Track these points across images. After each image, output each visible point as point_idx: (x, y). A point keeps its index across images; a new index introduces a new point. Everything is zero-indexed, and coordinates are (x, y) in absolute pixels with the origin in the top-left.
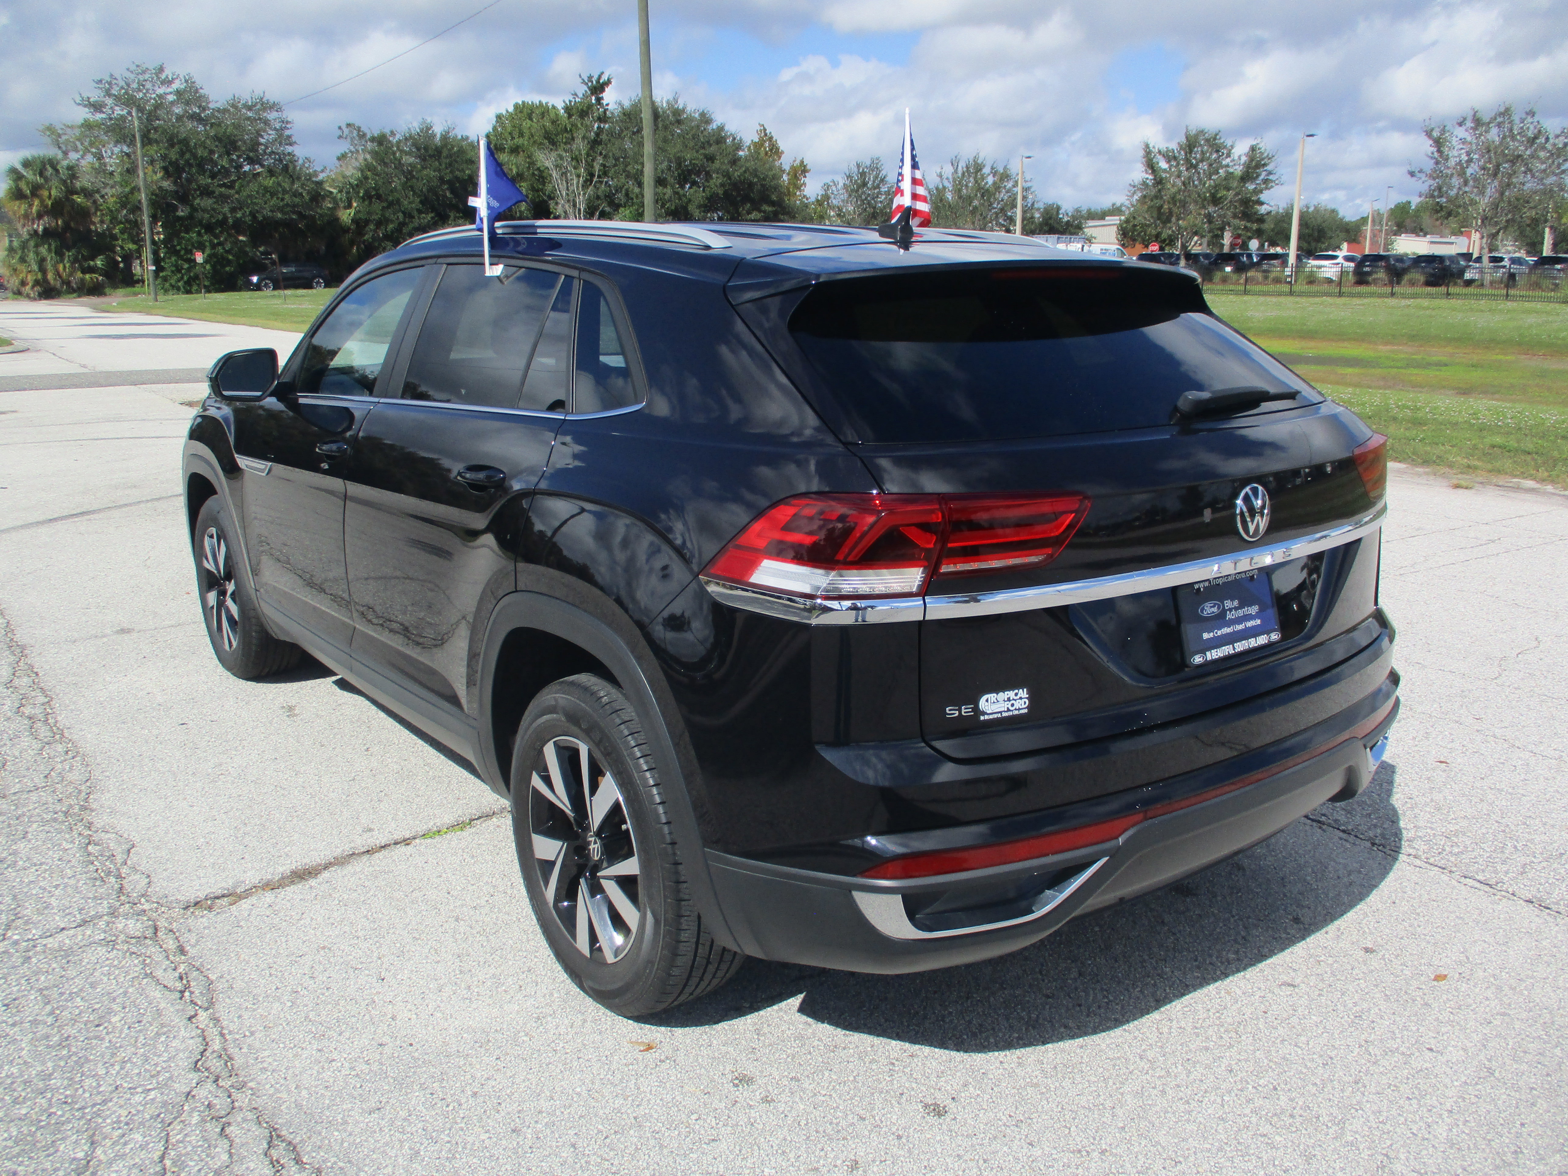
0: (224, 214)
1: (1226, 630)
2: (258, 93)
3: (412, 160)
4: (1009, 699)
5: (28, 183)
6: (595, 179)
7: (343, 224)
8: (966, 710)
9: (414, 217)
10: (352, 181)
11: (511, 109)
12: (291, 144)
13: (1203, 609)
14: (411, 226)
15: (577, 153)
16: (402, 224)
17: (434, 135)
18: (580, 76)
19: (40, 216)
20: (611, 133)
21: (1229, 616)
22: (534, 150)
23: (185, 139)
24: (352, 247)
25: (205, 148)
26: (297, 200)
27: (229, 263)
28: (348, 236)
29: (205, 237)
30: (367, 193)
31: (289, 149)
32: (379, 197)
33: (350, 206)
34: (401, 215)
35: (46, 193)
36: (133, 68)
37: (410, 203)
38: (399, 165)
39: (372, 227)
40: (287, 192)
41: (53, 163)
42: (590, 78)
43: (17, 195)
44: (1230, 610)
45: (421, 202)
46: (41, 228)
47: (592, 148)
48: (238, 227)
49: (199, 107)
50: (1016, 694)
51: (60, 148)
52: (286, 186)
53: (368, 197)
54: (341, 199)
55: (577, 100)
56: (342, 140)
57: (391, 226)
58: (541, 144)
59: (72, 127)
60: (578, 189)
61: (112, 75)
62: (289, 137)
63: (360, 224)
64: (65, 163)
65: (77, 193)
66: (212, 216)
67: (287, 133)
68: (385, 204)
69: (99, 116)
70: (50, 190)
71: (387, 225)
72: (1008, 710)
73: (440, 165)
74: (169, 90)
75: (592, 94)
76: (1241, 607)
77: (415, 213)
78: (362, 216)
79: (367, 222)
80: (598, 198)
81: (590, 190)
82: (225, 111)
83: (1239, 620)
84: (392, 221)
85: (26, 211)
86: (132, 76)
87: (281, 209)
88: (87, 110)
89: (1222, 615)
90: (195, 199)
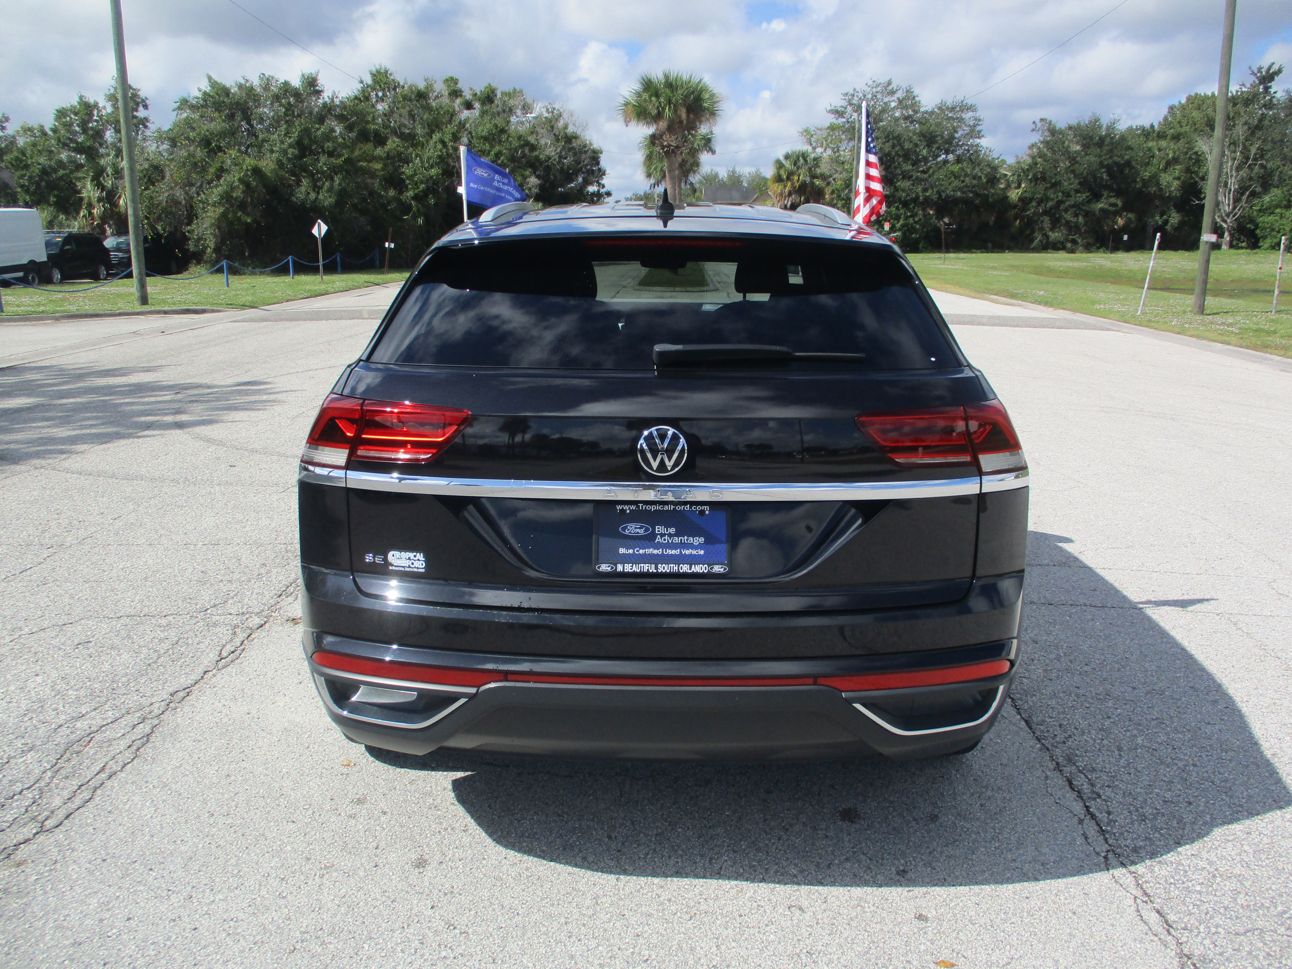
0: (917, 194)
1: (652, 551)
2: (960, 98)
3: (1078, 148)
4: (409, 559)
5: (785, 171)
6: (1250, 162)
7: (1011, 201)
8: (379, 560)
9: (1071, 196)
10: (1023, 166)
11: (1184, 101)
12: (979, 138)
13: (625, 527)
14: (1068, 203)
15: (1236, 139)
16: (1060, 202)
17: (1100, 127)
18: (1250, 68)
19: (790, 194)
20: (1275, 118)
21: (658, 539)
22: (1195, 136)
23: (898, 136)
24: (1016, 220)
25: (911, 142)
26: (974, 182)
27: (916, 231)
28: (1013, 212)
29: (902, 211)
30: (1035, 175)
31: (977, 141)
32: (1044, 179)
33: (1019, 186)
34: (1060, 194)
35: (796, 178)
36: (870, 83)
37: (1069, 184)
38: (1067, 152)
39: (1034, 204)
40: (968, 176)
41: (804, 156)
42: (1260, 69)
43: (778, 179)
44: (662, 535)
45: (1080, 184)
46: (789, 203)
47: (1253, 133)
48: (927, 203)
49: (913, 111)
50: (415, 556)
51: (811, 144)
52: (969, 171)
53: (1035, 179)
54: (1012, 181)
55: (1244, 89)
56: (1034, 132)
57: (1050, 204)
58: (1202, 131)
59: (820, 130)
60: (1231, 172)
61: (855, 89)
62: (979, 132)
63: (1024, 201)
64: (813, 156)
65: (817, 177)
66: (908, 195)
67: (978, 128)
68: (1049, 185)
69: (841, 120)
70: (799, 175)
71: (1047, 202)
72: (409, 567)
73: (1101, 151)
74: (893, 99)
75: (1260, 83)
76: (677, 534)
77: (1072, 193)
78: (1028, 195)
79: (1031, 200)
80: (1251, 179)
81: (1243, 173)
82: (932, 112)
83: (672, 546)
84: (1052, 200)
85: (782, 190)
86: (869, 89)
87: (960, 189)
88: (833, 116)
89: (650, 537)
90: (898, 181)
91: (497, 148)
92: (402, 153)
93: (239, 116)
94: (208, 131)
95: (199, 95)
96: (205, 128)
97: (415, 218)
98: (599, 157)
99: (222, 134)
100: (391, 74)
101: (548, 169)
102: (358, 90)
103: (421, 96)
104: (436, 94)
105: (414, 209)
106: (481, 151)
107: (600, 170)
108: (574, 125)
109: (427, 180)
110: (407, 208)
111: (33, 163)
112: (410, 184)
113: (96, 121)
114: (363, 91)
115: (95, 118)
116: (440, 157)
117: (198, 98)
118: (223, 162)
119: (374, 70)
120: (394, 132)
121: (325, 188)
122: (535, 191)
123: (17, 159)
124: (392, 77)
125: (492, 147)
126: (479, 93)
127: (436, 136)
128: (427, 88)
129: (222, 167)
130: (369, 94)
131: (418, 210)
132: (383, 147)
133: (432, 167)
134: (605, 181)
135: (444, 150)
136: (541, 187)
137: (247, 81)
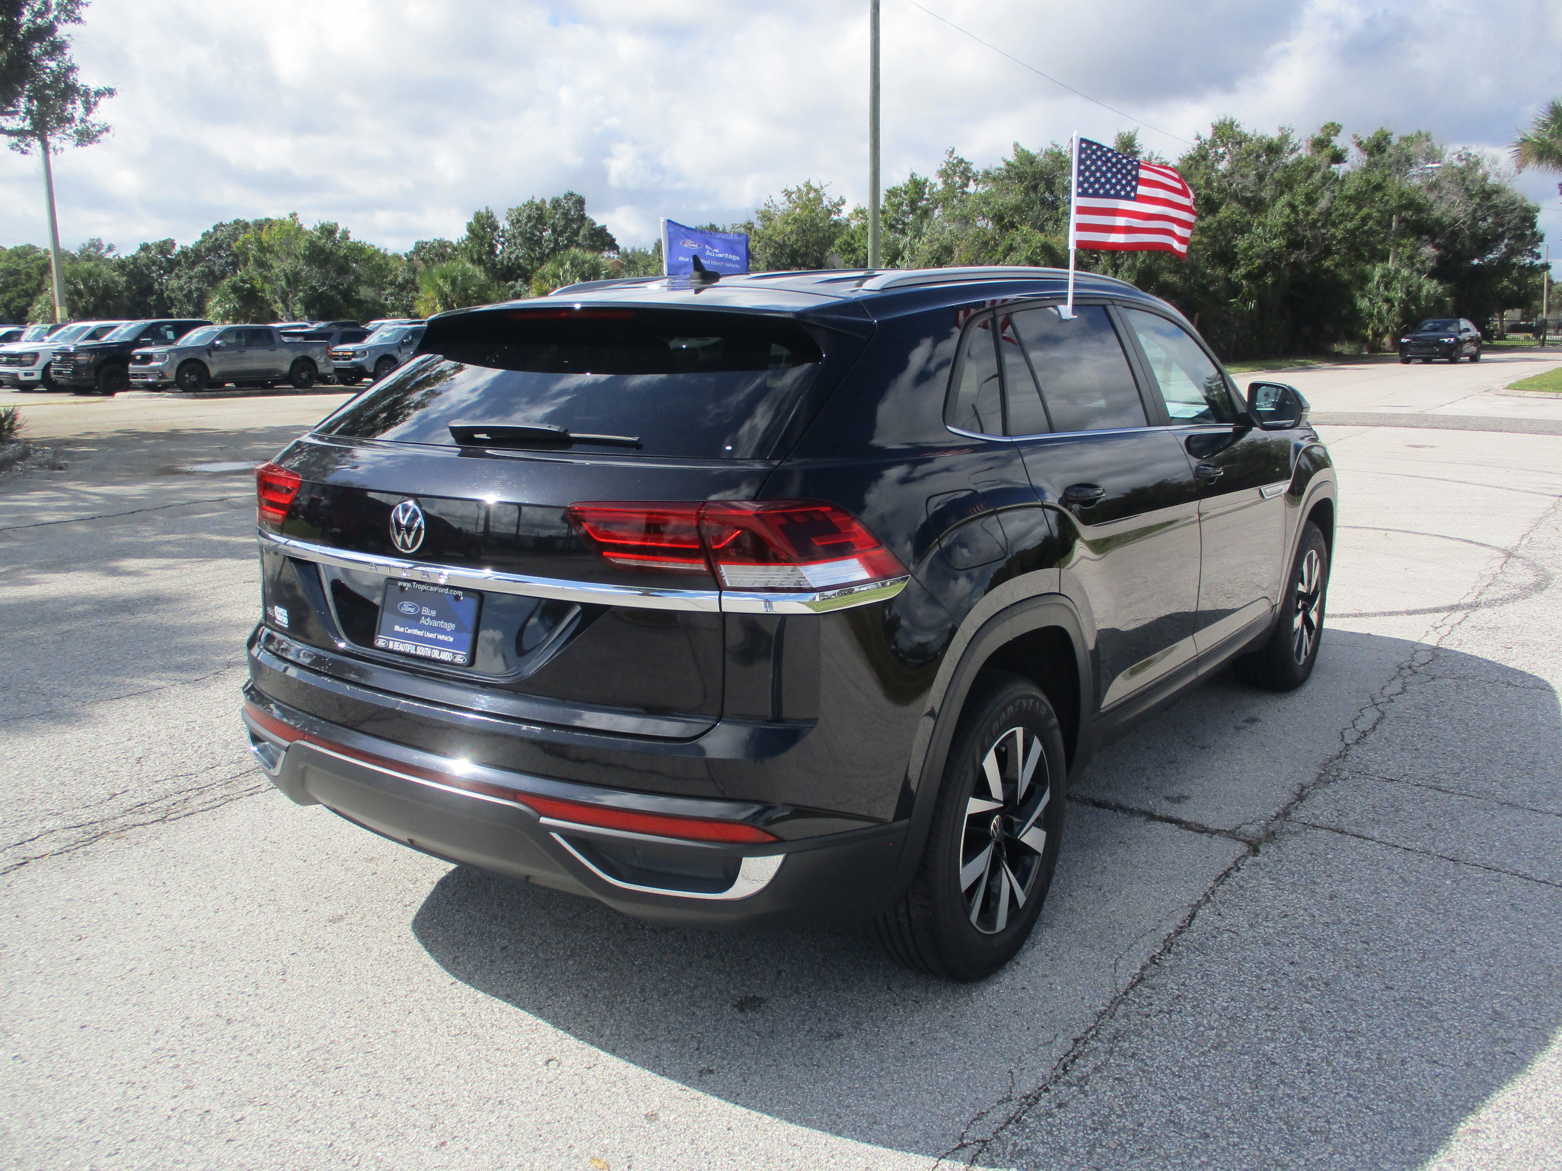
1: (416, 632)
4: (282, 614)
13: (402, 605)
21: (423, 621)
44: (426, 617)
72: (282, 622)
76: (437, 618)
83: (432, 629)
89: (417, 617)
91: (1365, 211)
92: (1237, 221)
93: (1042, 187)
94: (1002, 205)
95: (1002, 165)
96: (1000, 202)
97: (1245, 302)
98: (1534, 217)
99: (1017, 209)
100: (1237, 126)
101: (1455, 234)
102: (1193, 149)
103: (1273, 150)
104: (1291, 146)
105: (1245, 290)
106: (1342, 215)
107: (1534, 234)
108: (1497, 175)
109: (1267, 253)
110: (1234, 289)
111: (859, 246)
112: (1242, 259)
113: (927, 200)
114: (1200, 147)
115: (926, 196)
116: (1287, 224)
117: (1000, 169)
118: (1013, 240)
119: (1216, 123)
120: (1235, 197)
121: (1126, 265)
122: (1430, 264)
123: (846, 243)
124: (1238, 129)
125: (1359, 208)
126: (1365, 141)
127: (1285, 198)
128: (1280, 139)
129: (1011, 245)
130: (1207, 152)
131: (1250, 291)
132: (1214, 216)
133: (1275, 237)
134: (1540, 249)
135: (1293, 216)
136: (1440, 259)
137: (1056, 146)
